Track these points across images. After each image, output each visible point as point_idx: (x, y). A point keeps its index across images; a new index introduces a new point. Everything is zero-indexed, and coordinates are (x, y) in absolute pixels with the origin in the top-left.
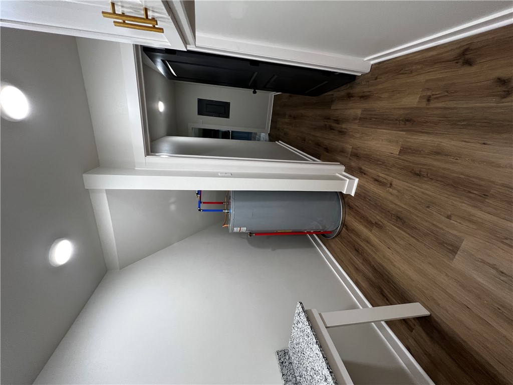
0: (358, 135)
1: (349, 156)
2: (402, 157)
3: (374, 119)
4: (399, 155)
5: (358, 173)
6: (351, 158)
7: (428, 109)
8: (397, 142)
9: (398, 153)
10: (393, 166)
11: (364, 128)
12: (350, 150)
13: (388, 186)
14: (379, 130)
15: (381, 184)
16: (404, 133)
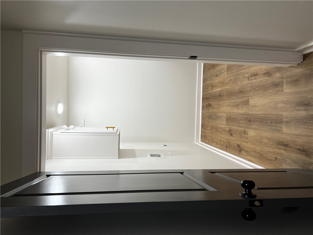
0: (280, 105)
1: (284, 80)
2: (247, 98)
3: (268, 122)
4: (249, 99)
5: (271, 70)
6: (281, 80)
7: (244, 127)
8: (251, 107)
9: (250, 99)
10: (250, 91)
11: (275, 113)
12: (285, 87)
13: (249, 77)
14: (262, 113)
15: (253, 75)
16: (250, 113)
